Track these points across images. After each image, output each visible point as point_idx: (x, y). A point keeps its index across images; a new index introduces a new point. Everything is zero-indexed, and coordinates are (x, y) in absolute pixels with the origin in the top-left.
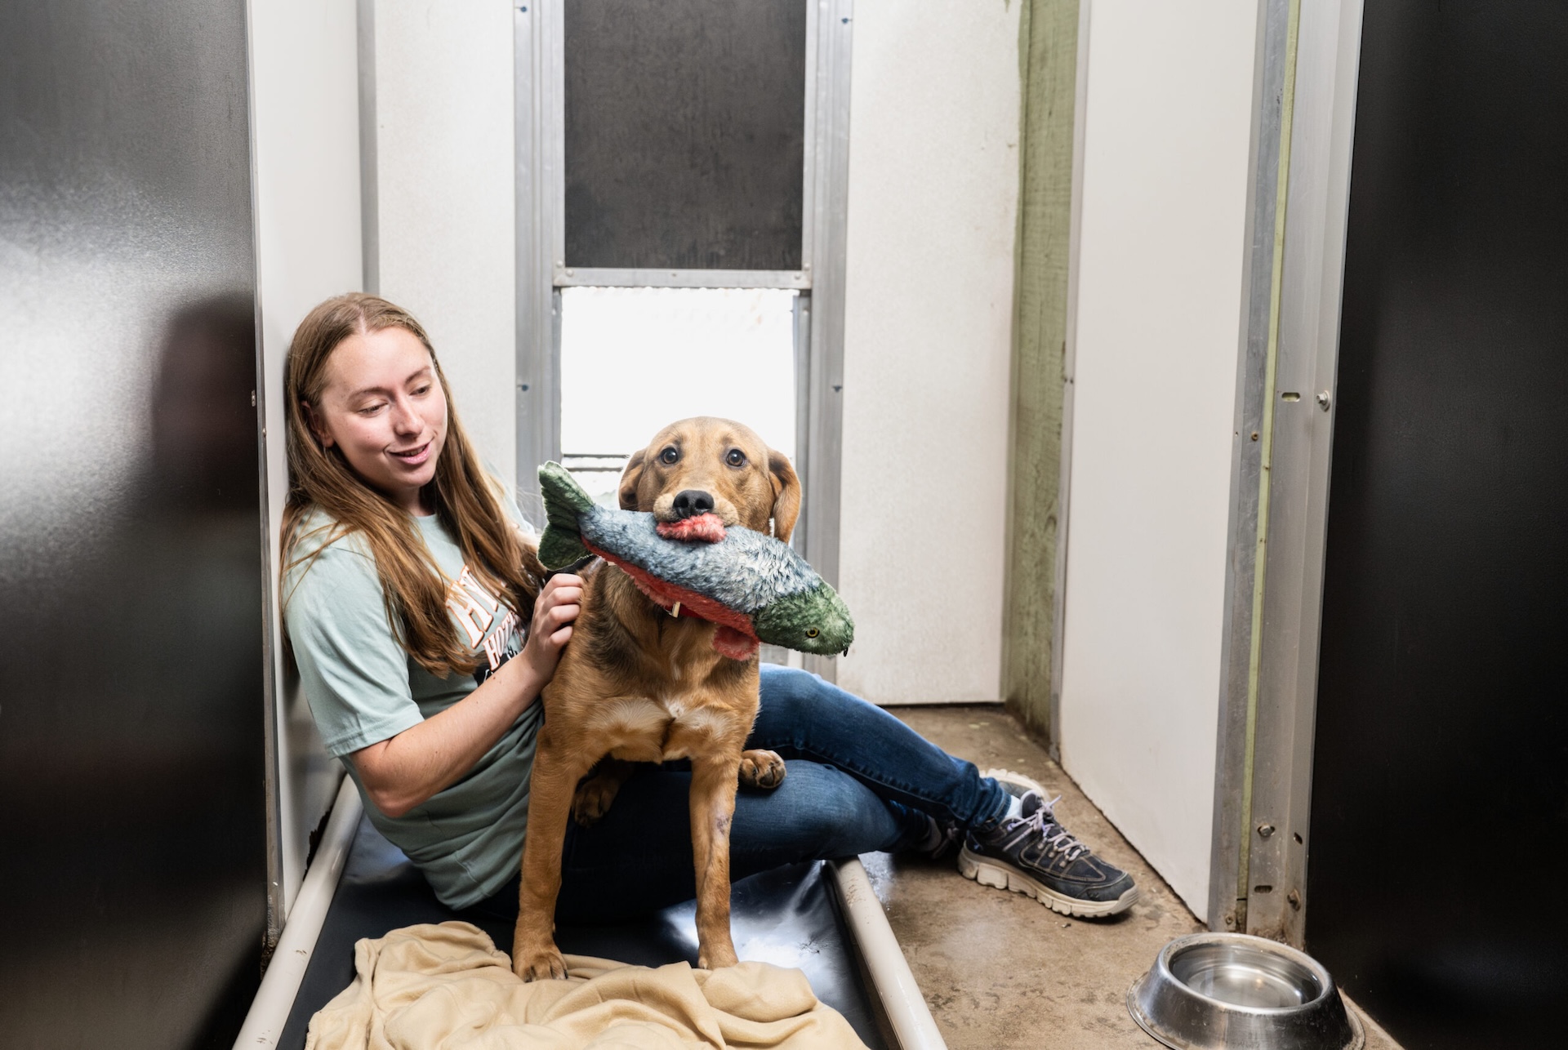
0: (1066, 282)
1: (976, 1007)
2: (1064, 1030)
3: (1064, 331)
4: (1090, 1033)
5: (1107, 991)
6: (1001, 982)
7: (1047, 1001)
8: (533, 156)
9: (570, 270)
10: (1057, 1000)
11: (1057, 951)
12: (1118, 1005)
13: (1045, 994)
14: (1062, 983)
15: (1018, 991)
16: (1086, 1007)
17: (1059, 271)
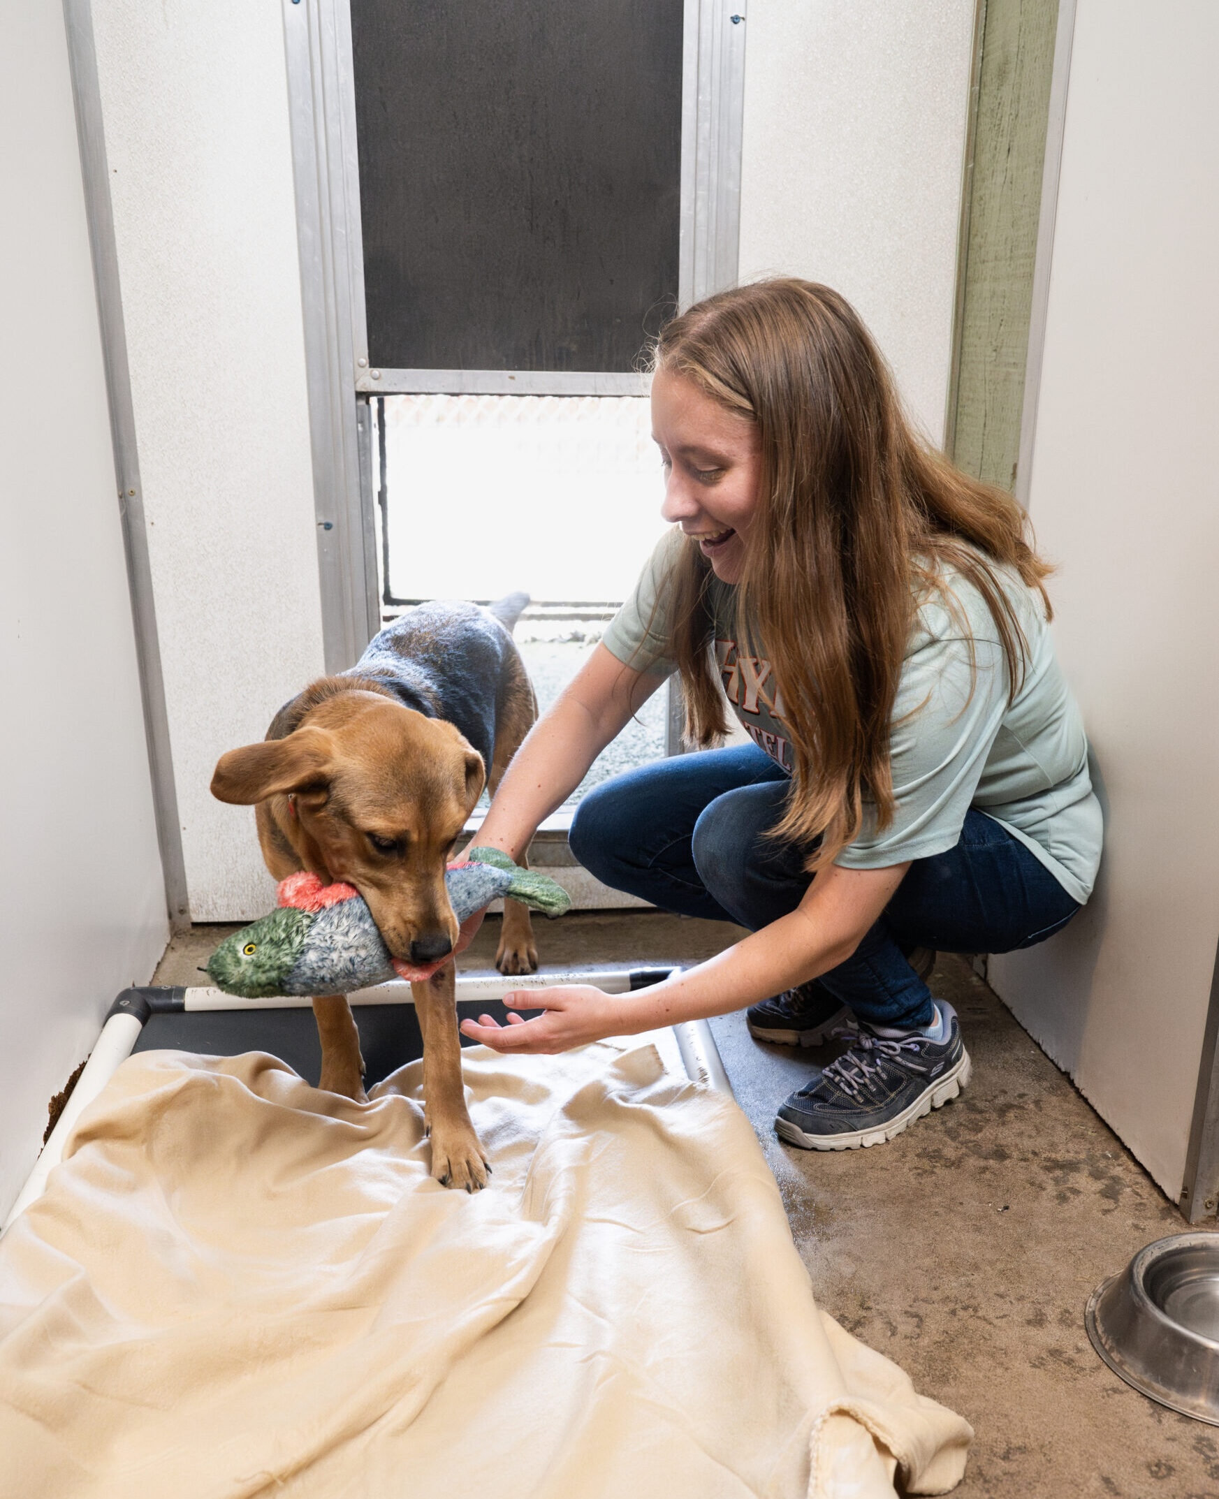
0: (1022, 383)
1: (893, 1334)
2: (1007, 1369)
3: (1016, 449)
4: (1039, 1372)
5: (1059, 1307)
6: (923, 1294)
7: (983, 1324)
8: (321, 217)
9: (376, 371)
10: (995, 1321)
11: (993, 1247)
12: (1074, 1327)
13: (980, 1314)
14: (1001, 1296)
15: (946, 1309)
16: (1032, 1332)
17: (1012, 370)
